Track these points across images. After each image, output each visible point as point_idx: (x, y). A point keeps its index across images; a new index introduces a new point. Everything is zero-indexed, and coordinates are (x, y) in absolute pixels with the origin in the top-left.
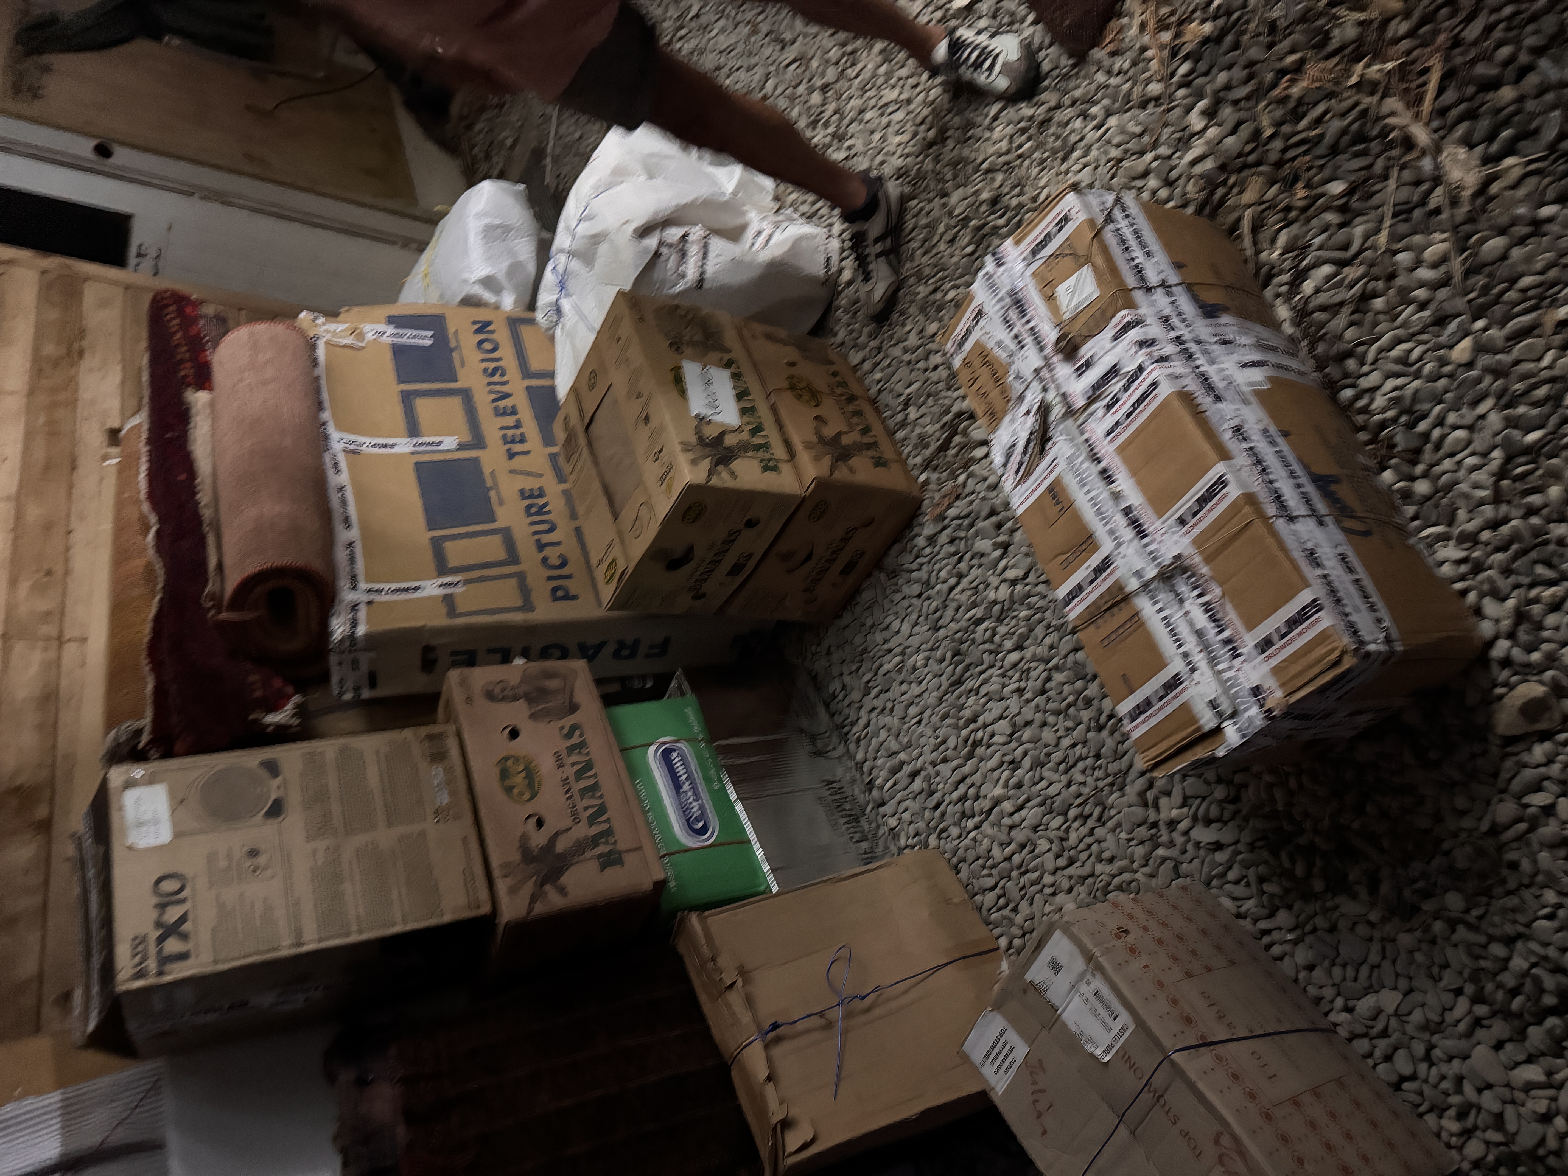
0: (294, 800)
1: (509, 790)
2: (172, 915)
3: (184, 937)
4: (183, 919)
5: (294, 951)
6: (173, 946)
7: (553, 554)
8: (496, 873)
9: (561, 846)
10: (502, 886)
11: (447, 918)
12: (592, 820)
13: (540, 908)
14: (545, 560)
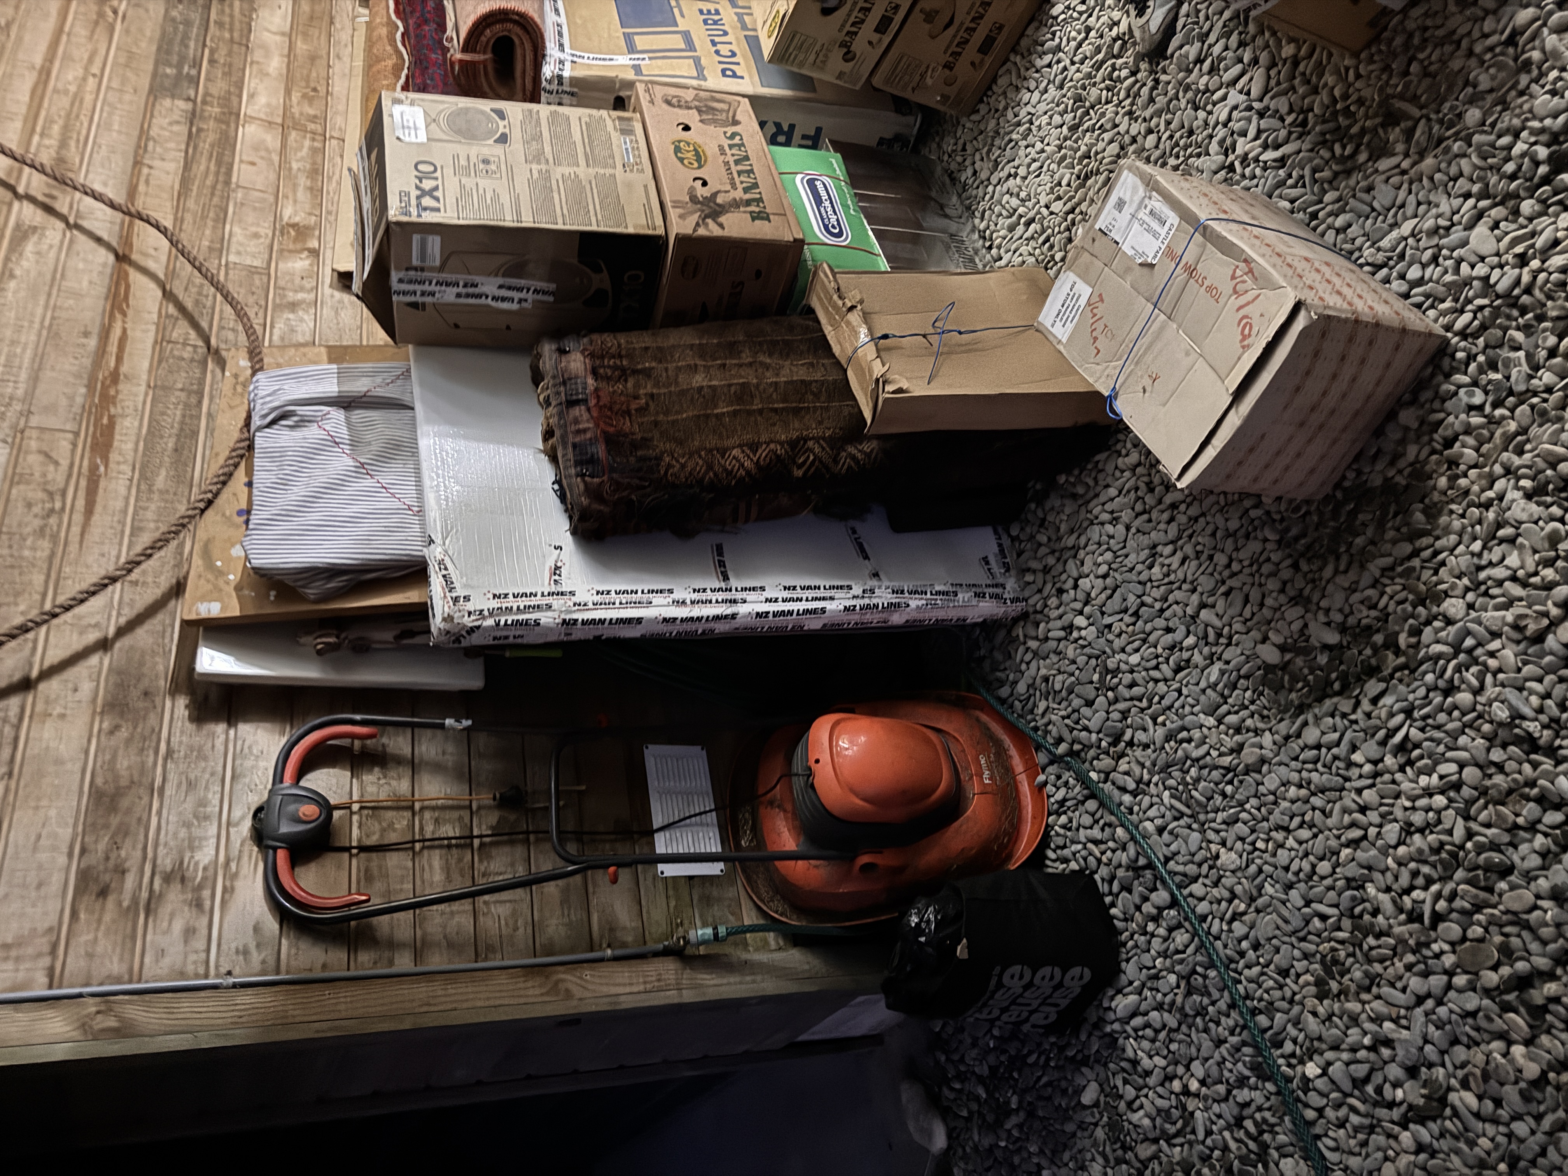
0: (516, 135)
1: (681, 160)
2: (427, 185)
3: (437, 199)
4: (436, 188)
5: (516, 225)
6: (427, 201)
7: (724, 50)
8: (669, 204)
9: (720, 200)
10: (673, 214)
11: (631, 230)
12: (746, 190)
13: (702, 232)
14: (717, 52)
